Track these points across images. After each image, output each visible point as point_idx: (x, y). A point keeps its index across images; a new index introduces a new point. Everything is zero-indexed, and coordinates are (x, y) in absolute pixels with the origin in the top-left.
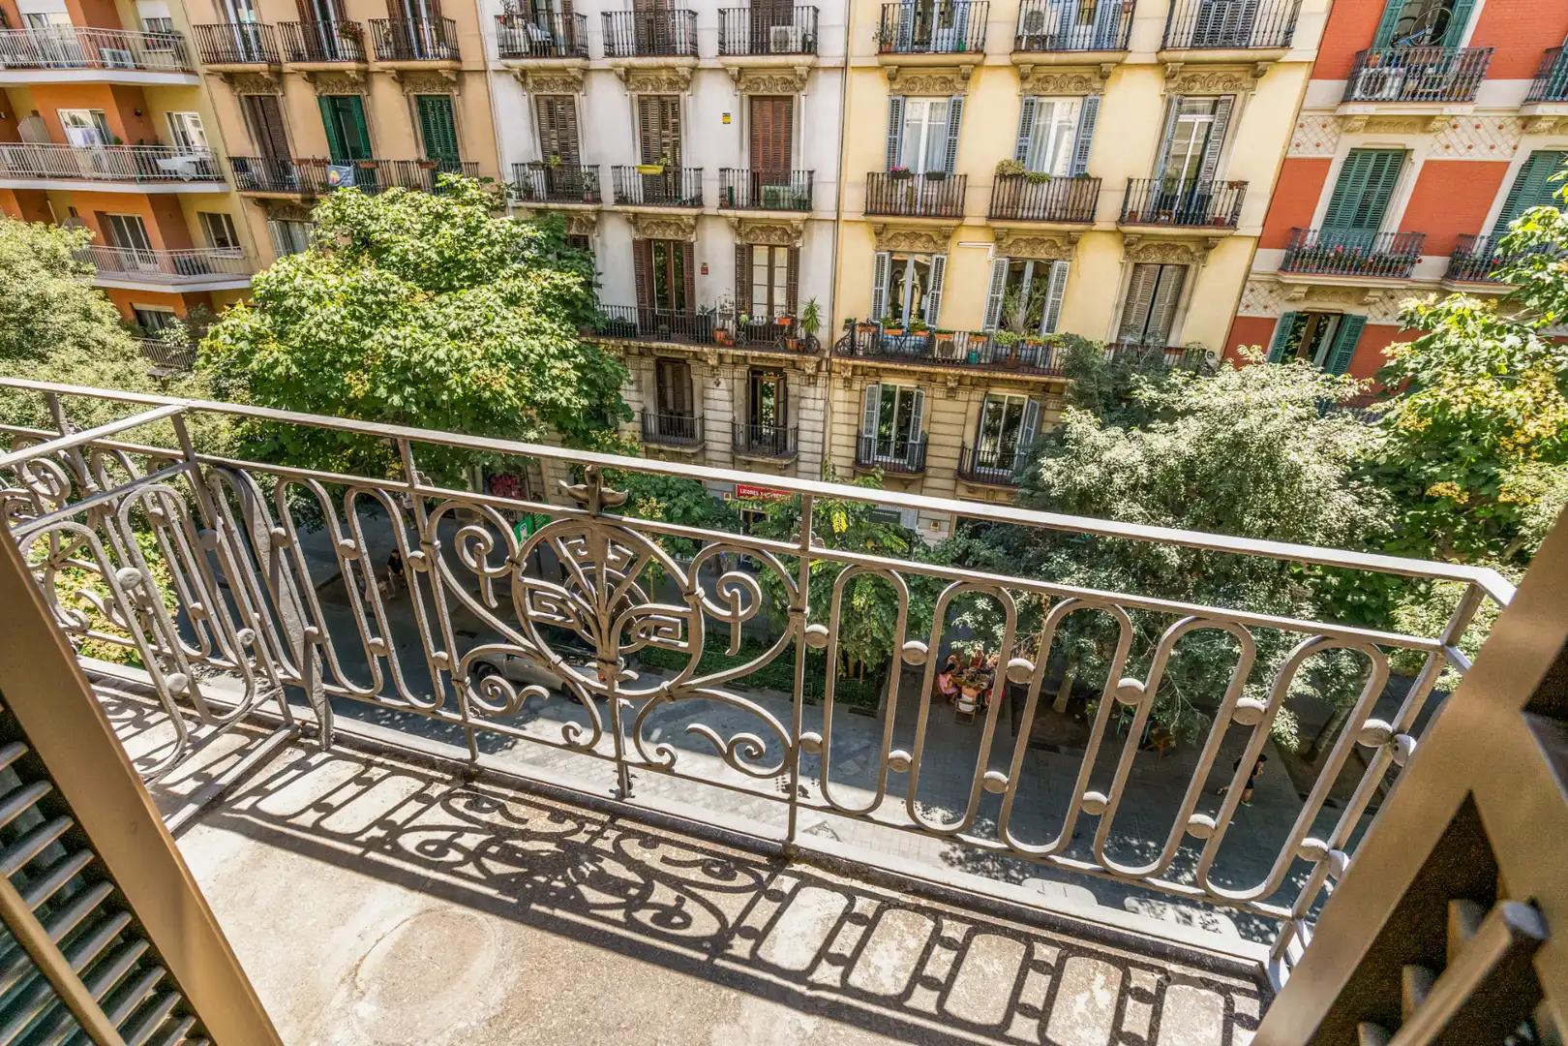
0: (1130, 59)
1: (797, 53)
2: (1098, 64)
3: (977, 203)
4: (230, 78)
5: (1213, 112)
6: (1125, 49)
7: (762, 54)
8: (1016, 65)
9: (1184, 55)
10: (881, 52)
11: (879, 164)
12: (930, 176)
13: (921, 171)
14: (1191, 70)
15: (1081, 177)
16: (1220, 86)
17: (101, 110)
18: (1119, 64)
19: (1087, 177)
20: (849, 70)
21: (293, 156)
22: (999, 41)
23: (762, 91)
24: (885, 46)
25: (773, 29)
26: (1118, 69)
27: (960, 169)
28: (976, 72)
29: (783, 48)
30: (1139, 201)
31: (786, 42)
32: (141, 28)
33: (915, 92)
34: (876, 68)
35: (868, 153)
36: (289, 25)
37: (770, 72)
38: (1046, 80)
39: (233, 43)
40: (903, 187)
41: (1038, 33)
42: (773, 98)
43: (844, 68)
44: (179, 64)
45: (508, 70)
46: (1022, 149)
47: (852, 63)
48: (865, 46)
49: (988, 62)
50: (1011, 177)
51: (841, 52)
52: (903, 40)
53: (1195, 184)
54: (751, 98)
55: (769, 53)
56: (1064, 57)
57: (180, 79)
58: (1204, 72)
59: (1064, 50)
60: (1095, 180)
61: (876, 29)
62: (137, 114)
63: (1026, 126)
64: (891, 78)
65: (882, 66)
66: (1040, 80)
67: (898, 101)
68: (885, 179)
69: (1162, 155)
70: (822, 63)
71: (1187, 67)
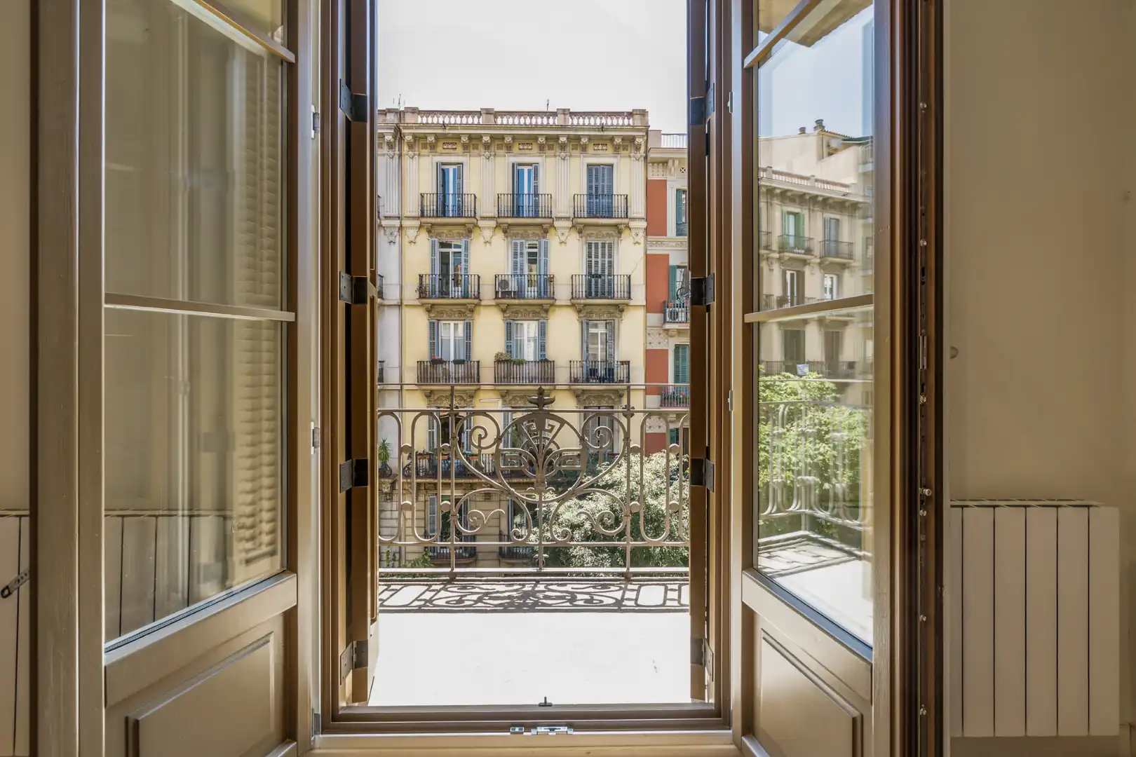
0: (557, 303)
2: (542, 305)
3: (487, 376)
5: (606, 328)
6: (554, 298)
8: (498, 305)
9: (582, 301)
10: (420, 297)
11: (425, 356)
12: (457, 362)
13: (452, 358)
14: (589, 308)
15: (544, 361)
16: (605, 315)
18: (552, 305)
19: (546, 361)
20: (404, 307)
22: (488, 292)
24: (422, 292)
27: (475, 357)
28: (477, 308)
30: (577, 372)
33: (444, 318)
34: (420, 305)
35: (418, 349)
38: (516, 312)
40: (440, 368)
41: (507, 290)
43: (400, 306)
46: (509, 347)
47: (405, 303)
48: (411, 294)
49: (483, 303)
50: (504, 361)
51: (398, 297)
52: (433, 292)
53: (606, 363)
56: (522, 301)
58: (595, 309)
59: (522, 298)
60: (551, 362)
61: (416, 286)
63: (509, 335)
64: (429, 311)
65: (423, 305)
66: (513, 312)
67: (434, 323)
68: (429, 364)
69: (585, 349)
70: (386, 302)
71: (587, 307)
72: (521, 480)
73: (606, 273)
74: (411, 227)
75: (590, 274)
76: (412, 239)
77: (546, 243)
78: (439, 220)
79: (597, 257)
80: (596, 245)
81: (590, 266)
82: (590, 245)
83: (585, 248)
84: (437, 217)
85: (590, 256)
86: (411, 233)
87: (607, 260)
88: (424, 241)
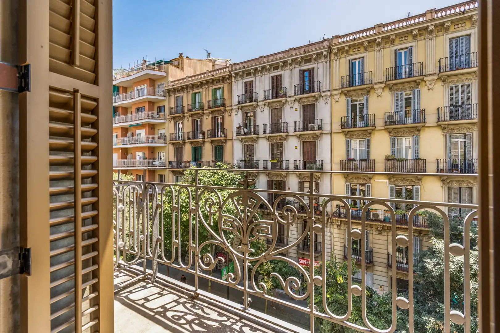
0: (427, 125)
1: (316, 130)
2: (416, 127)
3: (380, 168)
4: (173, 144)
5: (465, 138)
6: (425, 122)
7: (306, 131)
8: (386, 129)
9: (447, 123)
10: (342, 128)
11: (344, 158)
12: (362, 160)
13: (358, 159)
14: (451, 127)
15: (417, 159)
16: (465, 130)
17: (145, 152)
18: (423, 126)
19: (420, 159)
20: (332, 133)
21: (183, 161)
22: (380, 123)
23: (307, 140)
24: (343, 126)
25: (309, 125)
26: (423, 128)
27: (372, 157)
28: (373, 132)
29: (312, 129)
30: (442, 165)
31: (313, 128)
32: (158, 134)
33: (354, 138)
34: (341, 132)
35: (340, 154)
36: (189, 132)
37: (309, 135)
38: (398, 132)
39: (176, 137)
40: (353, 164)
41: (392, 120)
42: (310, 142)
43: (331, 133)
44: (164, 142)
45: (238, 139)
46: (393, 152)
47: (333, 131)
48: (337, 127)
49: (377, 129)
50: (391, 160)
51: (329, 129)
52: (348, 125)
53: (465, 160)
54: (303, 142)
55: (308, 130)
56: (403, 126)
57: (163, 145)
58: (458, 127)
59: (402, 124)
60: (423, 160)
61: (340, 123)
62: (152, 152)
63: (393, 145)
64: (346, 135)
65: (342, 132)
66: (395, 132)
67: (349, 141)
68: (346, 161)
69: (448, 151)
70: (324, 132)
71: (449, 126)
72: (403, 227)
73: (466, 103)
74: (336, 94)
75: (451, 105)
76: (337, 100)
77: (419, 91)
78: (351, 88)
79: (457, 94)
80: (457, 87)
81: (451, 101)
82: (451, 88)
83: (448, 90)
85: (451, 94)
86: (336, 97)
87: (466, 95)
88: (343, 100)
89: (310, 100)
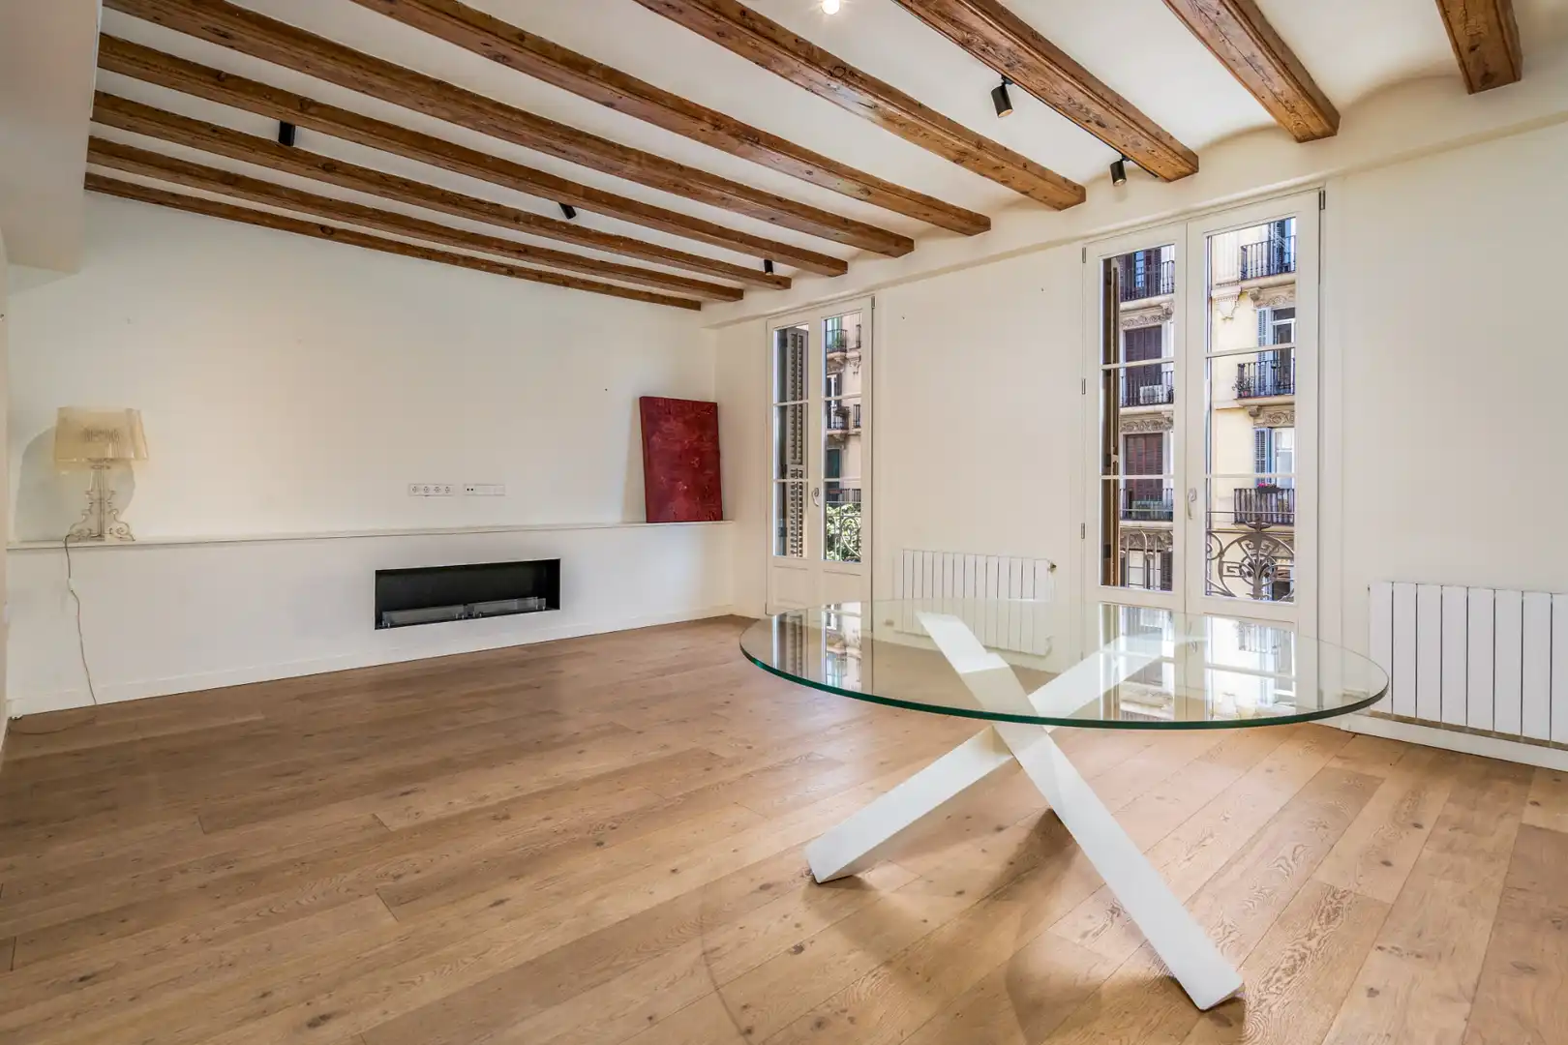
1: (1162, 403)
7: (1133, 405)
10: (1240, 397)
11: (1248, 481)
20: (1214, 413)
23: (1135, 431)
24: (1243, 390)
25: (1142, 389)
29: (1151, 400)
31: (1154, 396)
33: (1281, 424)
34: (1239, 408)
35: (1237, 470)
37: (1143, 417)
40: (1273, 499)
42: (1145, 435)
47: (1216, 406)
48: (1226, 393)
52: (1262, 387)
54: (1124, 436)
55: (1138, 404)
61: (1234, 381)
64: (1254, 415)
65: (1243, 407)
67: (1263, 433)
68: (1253, 493)
74: (1226, 298)
76: (1228, 314)
78: (1271, 280)
84: (1269, 274)
86: (1227, 306)
88: (1247, 312)
89: (1148, 316)
